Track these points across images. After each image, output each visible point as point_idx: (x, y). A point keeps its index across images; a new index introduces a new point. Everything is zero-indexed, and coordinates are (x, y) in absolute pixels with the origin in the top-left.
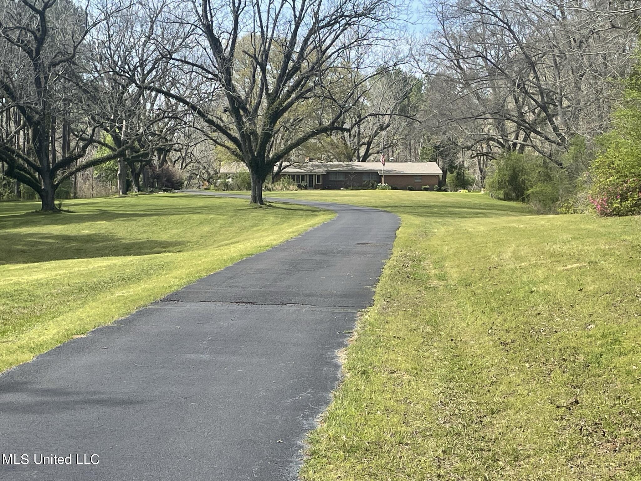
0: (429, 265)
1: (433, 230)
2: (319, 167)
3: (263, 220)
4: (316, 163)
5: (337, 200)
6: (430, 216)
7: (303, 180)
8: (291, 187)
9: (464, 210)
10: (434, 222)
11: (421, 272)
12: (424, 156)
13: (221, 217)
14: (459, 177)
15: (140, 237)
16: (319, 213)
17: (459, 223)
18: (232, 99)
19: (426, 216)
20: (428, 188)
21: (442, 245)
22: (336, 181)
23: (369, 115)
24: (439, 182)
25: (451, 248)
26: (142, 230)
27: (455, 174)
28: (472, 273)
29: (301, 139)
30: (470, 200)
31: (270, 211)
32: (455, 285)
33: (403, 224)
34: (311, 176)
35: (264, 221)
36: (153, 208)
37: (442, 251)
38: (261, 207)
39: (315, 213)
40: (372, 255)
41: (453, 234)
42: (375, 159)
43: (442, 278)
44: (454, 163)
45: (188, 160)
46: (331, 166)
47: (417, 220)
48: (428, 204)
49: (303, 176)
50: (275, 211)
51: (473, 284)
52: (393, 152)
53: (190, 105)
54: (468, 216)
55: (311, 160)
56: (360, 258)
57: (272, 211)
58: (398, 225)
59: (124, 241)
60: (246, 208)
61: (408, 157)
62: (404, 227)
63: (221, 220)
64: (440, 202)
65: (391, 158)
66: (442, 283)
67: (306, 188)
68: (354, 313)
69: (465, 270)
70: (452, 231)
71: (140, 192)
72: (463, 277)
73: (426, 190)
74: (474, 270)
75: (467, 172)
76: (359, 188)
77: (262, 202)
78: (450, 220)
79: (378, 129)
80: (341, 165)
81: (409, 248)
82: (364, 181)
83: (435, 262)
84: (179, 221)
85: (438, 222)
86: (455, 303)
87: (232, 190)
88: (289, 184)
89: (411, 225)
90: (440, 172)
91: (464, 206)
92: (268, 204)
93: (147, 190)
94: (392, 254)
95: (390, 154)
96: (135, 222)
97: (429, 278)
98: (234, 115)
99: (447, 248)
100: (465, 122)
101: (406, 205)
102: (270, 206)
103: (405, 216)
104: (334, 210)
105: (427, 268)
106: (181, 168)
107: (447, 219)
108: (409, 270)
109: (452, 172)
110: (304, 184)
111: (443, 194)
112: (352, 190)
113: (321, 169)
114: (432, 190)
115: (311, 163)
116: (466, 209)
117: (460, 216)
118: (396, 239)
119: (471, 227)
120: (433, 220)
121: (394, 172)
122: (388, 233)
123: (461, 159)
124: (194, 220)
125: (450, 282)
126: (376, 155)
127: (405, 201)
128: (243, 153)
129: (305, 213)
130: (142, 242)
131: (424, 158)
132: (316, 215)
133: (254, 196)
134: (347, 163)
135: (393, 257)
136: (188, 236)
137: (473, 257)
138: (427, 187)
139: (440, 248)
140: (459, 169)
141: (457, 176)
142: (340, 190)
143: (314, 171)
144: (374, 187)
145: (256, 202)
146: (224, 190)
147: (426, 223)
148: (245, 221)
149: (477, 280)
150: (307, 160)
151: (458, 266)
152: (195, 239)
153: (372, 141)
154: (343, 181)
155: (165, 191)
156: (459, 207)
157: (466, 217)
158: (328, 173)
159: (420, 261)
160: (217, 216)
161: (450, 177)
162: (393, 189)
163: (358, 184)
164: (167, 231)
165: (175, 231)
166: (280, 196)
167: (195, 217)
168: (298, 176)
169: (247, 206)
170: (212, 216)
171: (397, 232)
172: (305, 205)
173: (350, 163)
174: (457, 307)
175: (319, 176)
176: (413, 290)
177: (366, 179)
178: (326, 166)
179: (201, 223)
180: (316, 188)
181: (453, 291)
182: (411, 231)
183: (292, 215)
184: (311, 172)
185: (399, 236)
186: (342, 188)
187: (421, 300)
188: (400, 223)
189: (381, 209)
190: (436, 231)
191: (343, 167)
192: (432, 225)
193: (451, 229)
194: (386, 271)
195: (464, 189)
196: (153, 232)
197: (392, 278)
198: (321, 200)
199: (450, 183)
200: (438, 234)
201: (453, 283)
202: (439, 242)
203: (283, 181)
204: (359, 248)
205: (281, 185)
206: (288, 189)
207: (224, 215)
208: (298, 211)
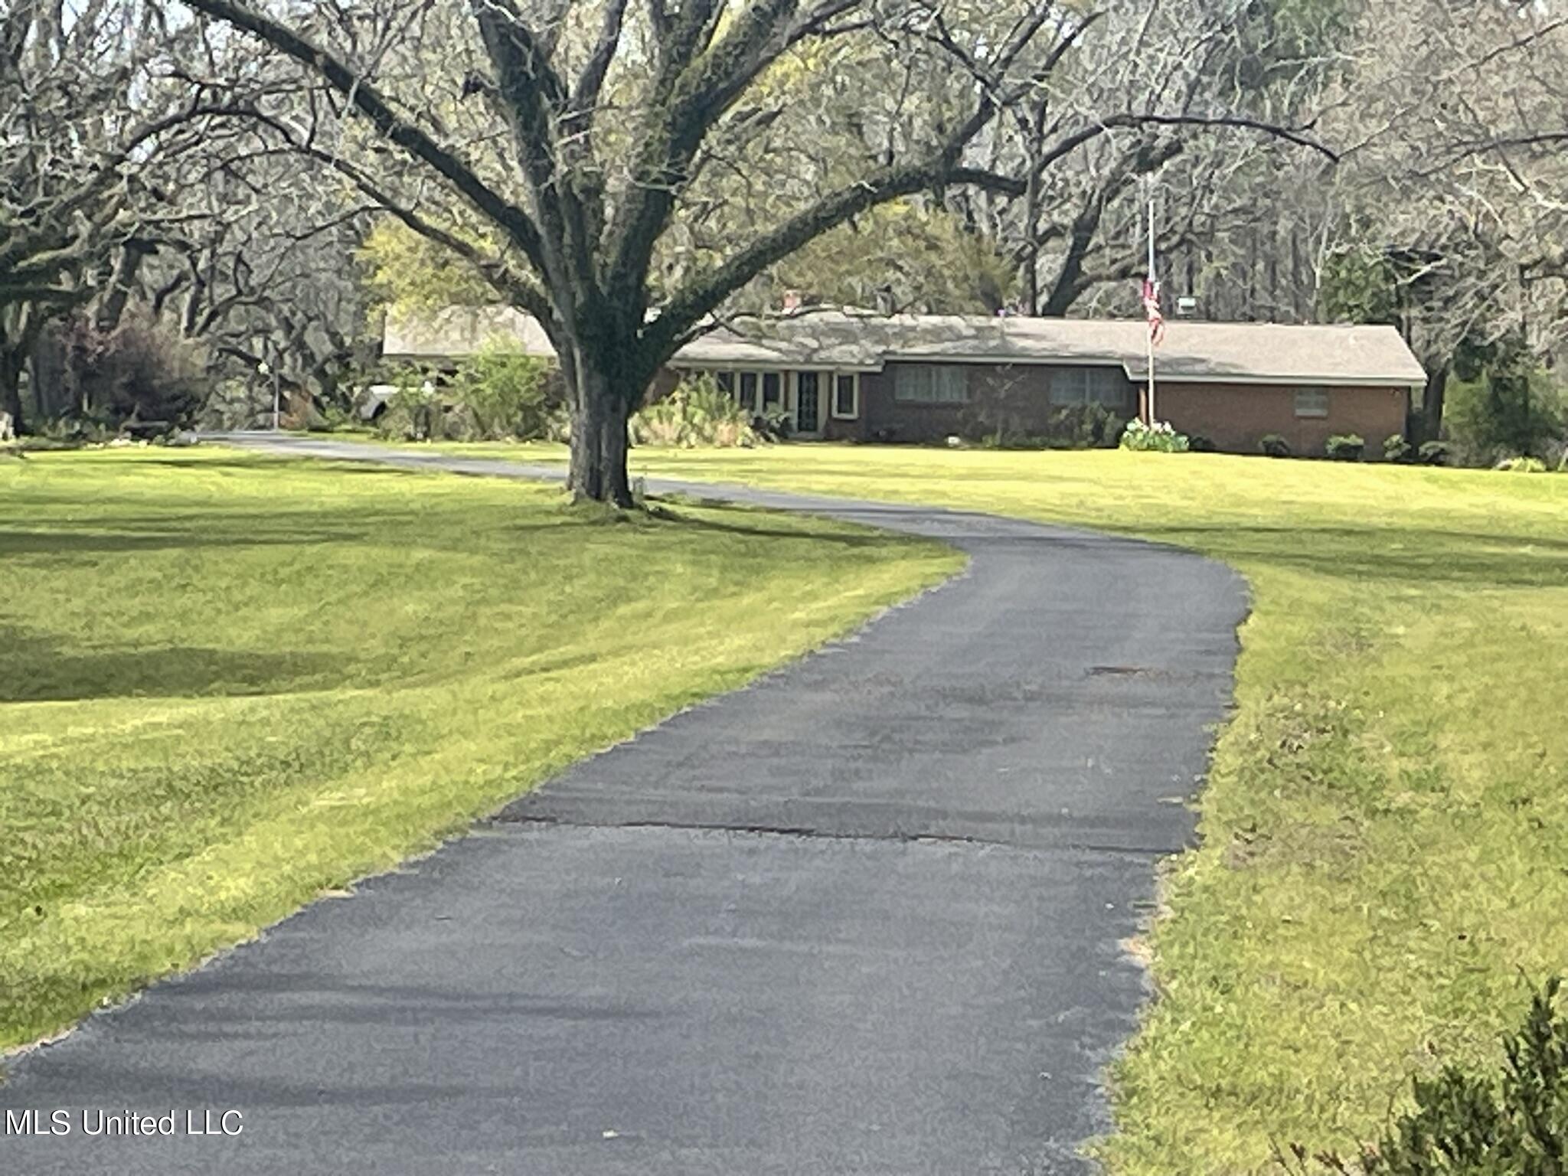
0: (1382, 746)
1: (1386, 630)
2: (846, 335)
3: (646, 575)
4: (835, 317)
5: (944, 494)
6: (1369, 574)
7: (770, 397)
8: (724, 429)
9: (1523, 550)
10: (1390, 598)
11: (1351, 764)
12: (1341, 297)
13: (462, 558)
14: (1504, 397)
15: (131, 634)
16: (884, 551)
17: (1496, 603)
18: (504, 39)
19: (1352, 572)
20: (1358, 448)
21: (1427, 681)
22: (927, 406)
23: (1109, 124)
24: (1411, 419)
25: (1464, 690)
26: (135, 605)
27: (1484, 383)
28: (1536, 766)
29: (802, 219)
30: (1550, 508)
31: (661, 534)
32: (1477, 805)
33: (1263, 603)
34: (808, 380)
35: (652, 579)
36: (129, 511)
37: (1426, 700)
38: (624, 519)
39: (866, 550)
40: (1162, 711)
41: (1470, 644)
42: (1104, 301)
43: (1430, 782)
44: (1482, 335)
45: (222, 291)
46: (904, 334)
47: (1318, 590)
48: (1361, 520)
49: (771, 379)
50: (686, 536)
51: (1536, 800)
52: (1190, 271)
53: (319, 60)
54: (1540, 577)
55: (811, 303)
56: (1119, 716)
57: (671, 538)
58: (1238, 609)
59: (68, 651)
60: (558, 520)
61: (1263, 299)
62: (1267, 613)
63: (462, 570)
64: (1412, 515)
65: (1185, 302)
66: (1433, 798)
67: (784, 434)
68: (1144, 866)
69: (1511, 757)
70: (1466, 634)
71: (24, 440)
72: (1504, 779)
73: (1348, 454)
74: (1543, 755)
75: (1542, 372)
76: (1037, 440)
77: (625, 497)
78: (1460, 593)
79: (1126, 160)
80: (950, 328)
81: (1298, 689)
82: (1059, 410)
83: (1401, 736)
84: (284, 572)
85: (1408, 600)
86: (1473, 853)
87: (449, 437)
88: (715, 413)
89: (1295, 607)
90: (1417, 374)
91: (1523, 533)
92: (651, 506)
93: (54, 427)
94: (1235, 707)
95: (1179, 278)
96: (91, 572)
97: (1380, 783)
98: (511, 111)
99: (1445, 689)
100: (1534, 156)
101: (1261, 522)
102: (661, 514)
103: (1266, 570)
104: (944, 539)
105: (1374, 753)
106: (189, 329)
107: (1442, 588)
108: (1304, 757)
109: (1468, 375)
110: (775, 415)
111: (1429, 479)
112: (1002, 447)
113: (854, 348)
114: (1376, 456)
115: (813, 318)
116: (1528, 550)
117: (1503, 576)
118: (1245, 656)
119: (1544, 619)
120: (1384, 589)
121: (1199, 368)
122: (1205, 635)
123: (1515, 316)
124: (346, 569)
125: (1458, 794)
126: (1113, 284)
127: (1256, 504)
128: (546, 281)
129: (819, 550)
130: (148, 656)
131: (1342, 307)
132: (871, 560)
133: (591, 469)
134: (980, 321)
135: (1241, 717)
136: (341, 637)
137: (1546, 717)
138: (1354, 440)
139: (1419, 689)
140: (1503, 363)
141: (1494, 396)
142: (946, 446)
143: (823, 354)
144: (1106, 438)
145: (598, 497)
146: (411, 438)
147: (1356, 601)
148: (569, 578)
149: (1552, 783)
150: (792, 305)
151: (1486, 746)
152: (376, 647)
153: (1095, 220)
154: (958, 406)
155: (137, 435)
156: (1499, 540)
157: (1531, 583)
158: (892, 365)
159: (1346, 733)
160: (443, 555)
161: (1457, 396)
162: (1194, 448)
163: (1030, 424)
164: (244, 612)
165: (275, 615)
166: (680, 471)
167: (351, 555)
168: (748, 379)
169: (560, 511)
170: (420, 554)
171: (1242, 630)
172: (807, 514)
173: (995, 322)
174: (1482, 860)
175: (846, 381)
176: (1330, 814)
177: (1064, 397)
178: (878, 335)
179: (379, 582)
180: (833, 435)
181: (1468, 823)
182: (1298, 628)
183: (767, 554)
184: (808, 361)
185: (1253, 646)
186: (953, 440)
187: (1358, 843)
188: (1245, 599)
189: (1150, 538)
190: (1401, 630)
191: (960, 337)
192: (1382, 609)
193: (1465, 623)
194: (1227, 759)
195: (1527, 455)
196: (183, 616)
197: (1248, 777)
198: (873, 492)
199: (1460, 427)
200: (1407, 643)
201: (1466, 798)
202: (1416, 671)
203: (686, 401)
204: (1102, 684)
205: (678, 418)
206: (709, 440)
207: (473, 552)
208: (788, 541)
